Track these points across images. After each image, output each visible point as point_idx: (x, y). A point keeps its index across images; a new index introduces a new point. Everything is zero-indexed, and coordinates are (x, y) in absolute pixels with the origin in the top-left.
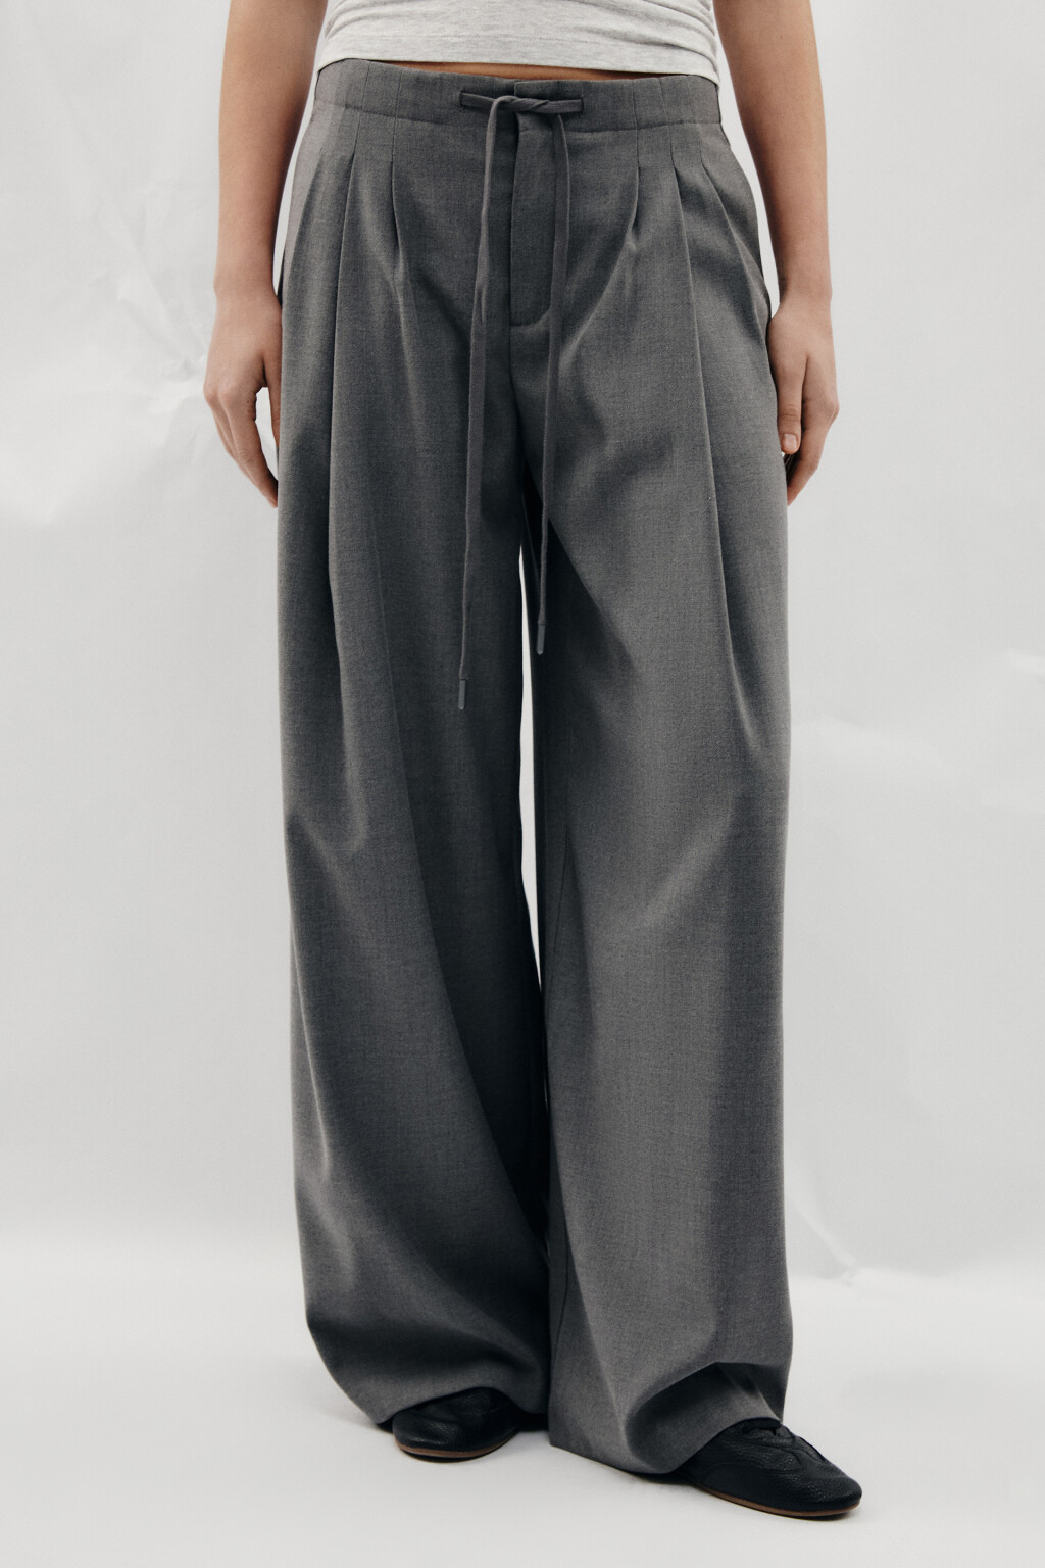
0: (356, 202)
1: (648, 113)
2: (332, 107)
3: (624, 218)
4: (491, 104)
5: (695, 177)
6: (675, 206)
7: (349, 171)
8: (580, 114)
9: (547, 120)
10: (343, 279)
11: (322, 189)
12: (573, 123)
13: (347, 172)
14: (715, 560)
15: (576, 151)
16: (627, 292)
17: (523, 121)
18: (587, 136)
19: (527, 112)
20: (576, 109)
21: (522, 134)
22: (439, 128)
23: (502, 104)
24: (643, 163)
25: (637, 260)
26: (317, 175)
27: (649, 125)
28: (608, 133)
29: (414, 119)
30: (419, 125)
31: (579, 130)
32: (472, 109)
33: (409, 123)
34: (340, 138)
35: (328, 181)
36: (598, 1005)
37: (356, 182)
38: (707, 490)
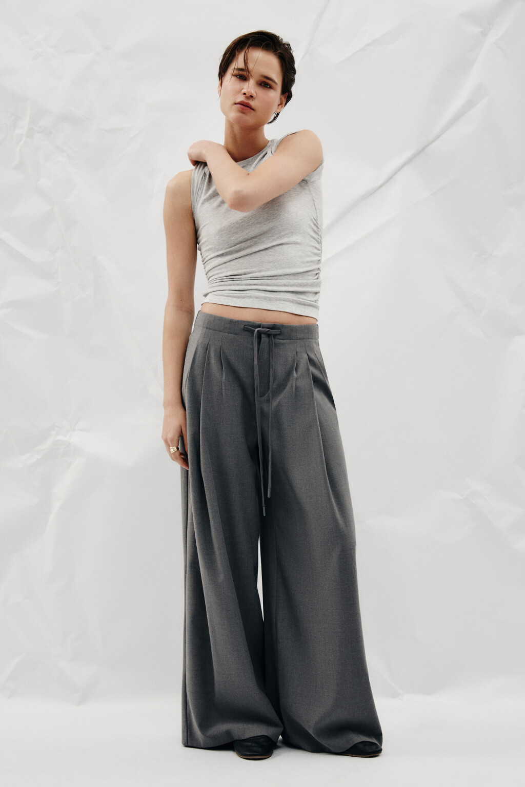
0: (209, 357)
1: (299, 336)
2: (201, 328)
3: (292, 367)
4: (254, 331)
5: (312, 356)
6: (307, 364)
7: (207, 348)
8: (279, 334)
9: (269, 335)
10: (205, 381)
11: (199, 353)
12: (278, 337)
13: (206, 349)
14: (324, 471)
15: (277, 345)
16: (294, 389)
17: (263, 335)
18: (282, 341)
19: (264, 333)
20: (278, 333)
21: (262, 339)
22: (236, 336)
23: (258, 331)
24: (298, 350)
25: (297, 379)
26: (197, 348)
27: (300, 339)
28: (288, 341)
29: (229, 333)
30: (230, 335)
31: (279, 339)
32: (247, 331)
33: (227, 334)
34: (204, 337)
35: (200, 351)
36: (298, 611)
37: (209, 351)
38: (320, 449)
